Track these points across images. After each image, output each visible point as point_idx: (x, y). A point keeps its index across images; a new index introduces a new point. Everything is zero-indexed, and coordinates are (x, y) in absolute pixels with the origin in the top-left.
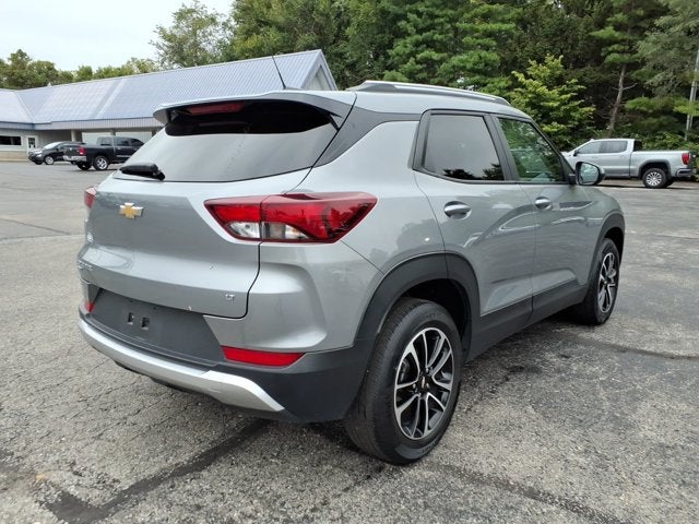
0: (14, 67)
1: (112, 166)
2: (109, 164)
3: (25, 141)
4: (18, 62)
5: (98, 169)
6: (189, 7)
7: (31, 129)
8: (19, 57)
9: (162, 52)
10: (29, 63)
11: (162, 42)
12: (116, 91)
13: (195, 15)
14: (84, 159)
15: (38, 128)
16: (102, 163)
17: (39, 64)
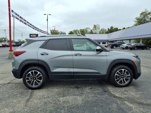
0: (111, 30)
1: (116, 48)
2: (116, 47)
3: (106, 43)
4: (111, 28)
5: (114, 48)
6: (144, 12)
7: (108, 41)
8: (112, 28)
9: (136, 23)
10: (113, 28)
11: (136, 20)
12: (123, 32)
13: (145, 13)
14: (111, 46)
15: (109, 41)
16: (115, 47)
17: (115, 28)
